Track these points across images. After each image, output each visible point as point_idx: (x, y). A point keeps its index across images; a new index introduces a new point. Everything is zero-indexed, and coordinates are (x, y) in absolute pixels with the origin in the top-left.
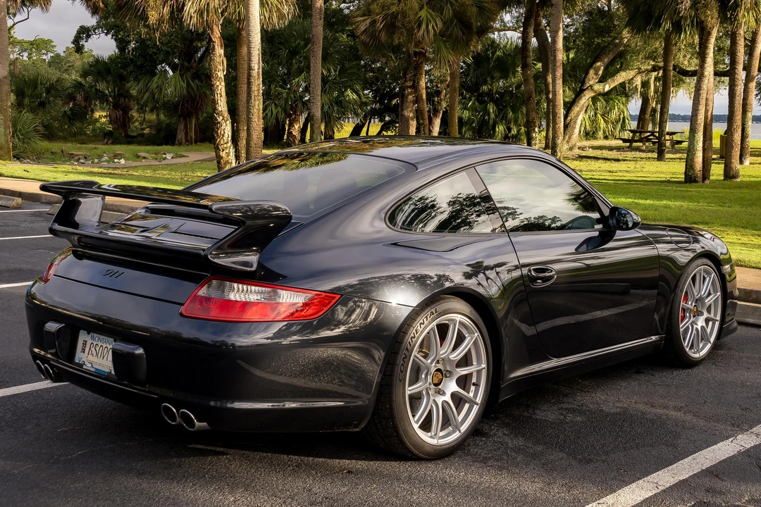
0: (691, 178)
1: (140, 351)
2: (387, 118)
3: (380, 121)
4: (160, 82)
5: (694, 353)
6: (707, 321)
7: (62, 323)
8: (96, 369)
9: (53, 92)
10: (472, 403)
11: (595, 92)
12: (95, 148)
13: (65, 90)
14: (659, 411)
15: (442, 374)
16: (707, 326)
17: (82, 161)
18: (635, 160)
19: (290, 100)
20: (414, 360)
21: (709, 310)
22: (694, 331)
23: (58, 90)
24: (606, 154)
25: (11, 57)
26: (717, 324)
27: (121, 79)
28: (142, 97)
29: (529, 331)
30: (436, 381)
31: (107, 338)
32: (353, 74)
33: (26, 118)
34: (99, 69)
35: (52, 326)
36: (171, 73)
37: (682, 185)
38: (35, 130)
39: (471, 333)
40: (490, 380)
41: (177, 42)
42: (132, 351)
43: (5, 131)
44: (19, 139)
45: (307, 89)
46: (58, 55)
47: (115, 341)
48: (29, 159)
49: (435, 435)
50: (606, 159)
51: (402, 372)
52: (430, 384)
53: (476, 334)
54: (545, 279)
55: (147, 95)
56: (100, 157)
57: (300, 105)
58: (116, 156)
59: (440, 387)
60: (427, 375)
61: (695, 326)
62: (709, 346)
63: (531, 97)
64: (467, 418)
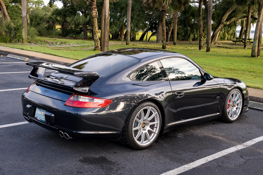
0: (253, 55)
1: (53, 115)
2: (154, 31)
3: (151, 32)
4: (77, 17)
5: (232, 118)
6: (237, 108)
7: (32, 105)
8: (41, 120)
9: (42, 20)
10: (155, 133)
11: (224, 24)
12: (55, 40)
13: (46, 19)
14: (216, 137)
15: (145, 124)
16: (237, 110)
17: (50, 44)
18: (236, 48)
19: (120, 25)
20: (136, 120)
21: (238, 105)
22: (232, 111)
23: (44, 19)
24: (227, 46)
25: (30, 6)
26: (240, 110)
27: (65, 16)
28: (71, 22)
29: (174, 111)
30: (143, 126)
31: (44, 111)
32: (142, 16)
33: (32, 29)
34: (58, 12)
35: (28, 106)
36: (81, 14)
37: (250, 58)
38: (35, 34)
39: (155, 112)
40: (161, 126)
41: (83, 4)
42: (50, 115)
43: (25, 34)
44: (30, 36)
45: (126, 21)
46: (45, 6)
47: (46, 111)
48: (33, 43)
49: (142, 142)
50: (226, 48)
51: (131, 124)
52: (141, 127)
53: (156, 112)
54: (181, 96)
55: (73, 22)
56: (56, 43)
57: (124, 27)
58: (62, 43)
59: (144, 128)
60: (140, 124)
61: (232, 110)
62: (237, 116)
63: (201, 26)
64: (152, 138)
